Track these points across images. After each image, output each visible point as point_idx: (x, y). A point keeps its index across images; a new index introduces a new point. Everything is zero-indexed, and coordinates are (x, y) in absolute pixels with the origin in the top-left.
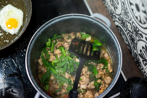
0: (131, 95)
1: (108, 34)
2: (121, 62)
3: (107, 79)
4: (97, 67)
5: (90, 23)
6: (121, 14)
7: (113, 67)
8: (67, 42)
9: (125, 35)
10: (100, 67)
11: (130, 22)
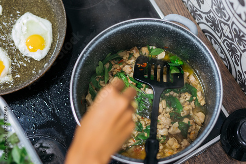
0: (239, 138)
1: (194, 45)
2: (220, 87)
3: (199, 116)
4: (181, 98)
5: (164, 30)
6: (210, 11)
7: (205, 96)
8: (127, 64)
9: (219, 44)
10: (185, 98)
11: (228, 23)
